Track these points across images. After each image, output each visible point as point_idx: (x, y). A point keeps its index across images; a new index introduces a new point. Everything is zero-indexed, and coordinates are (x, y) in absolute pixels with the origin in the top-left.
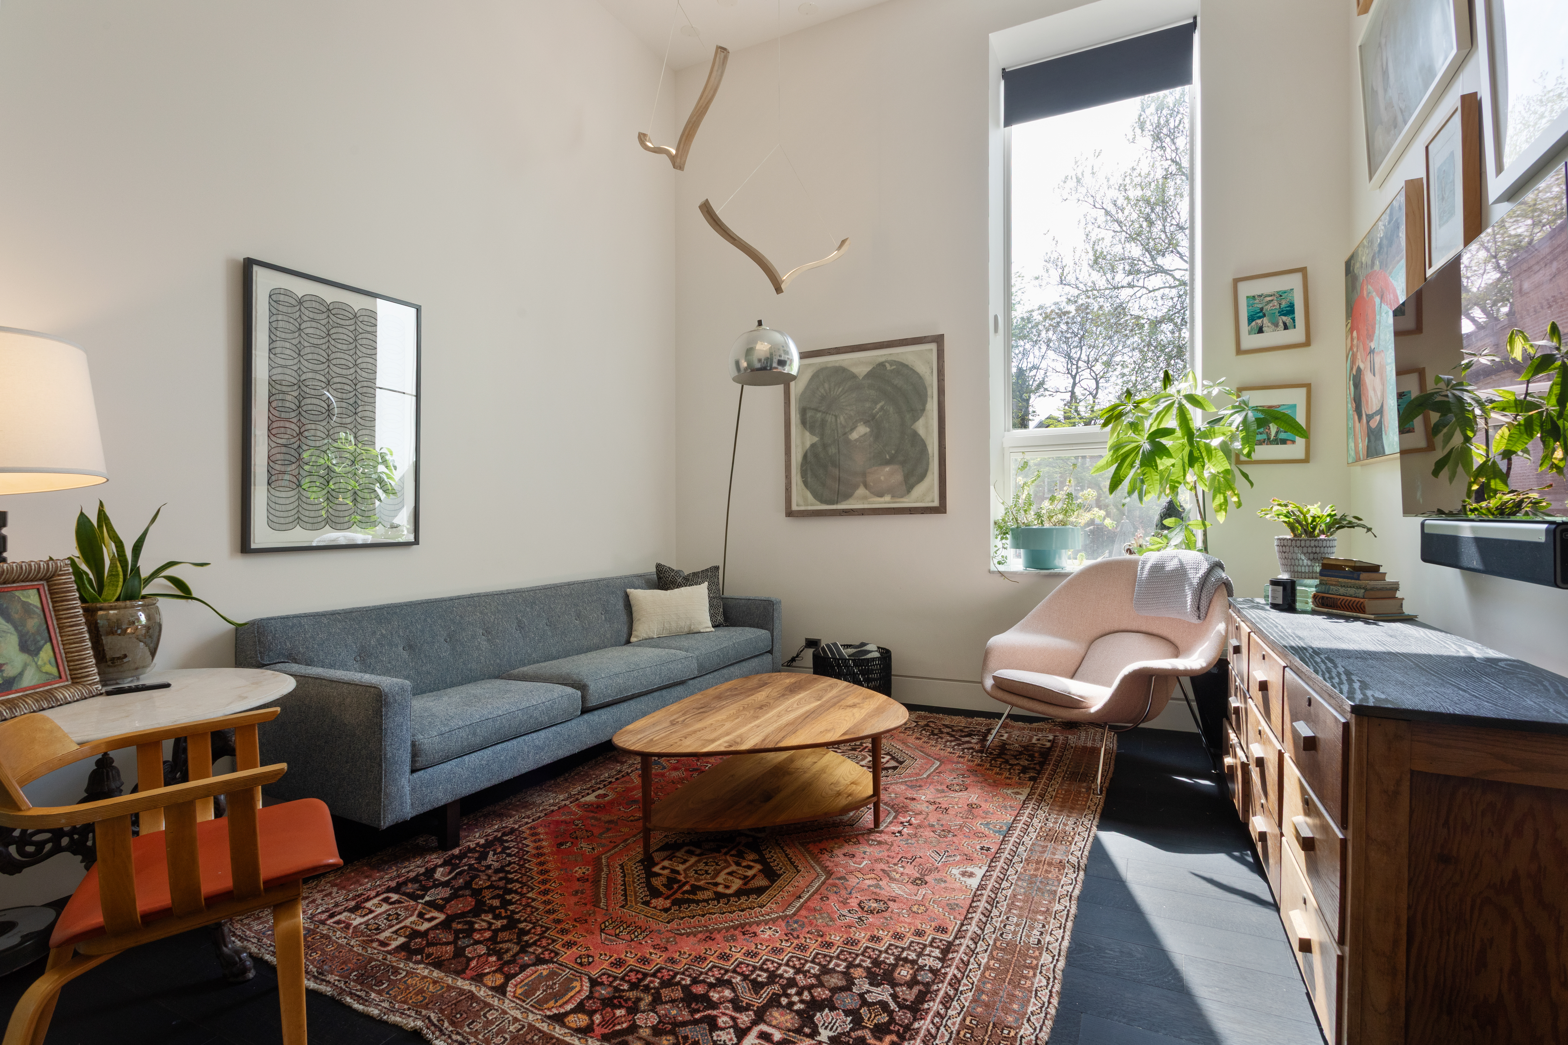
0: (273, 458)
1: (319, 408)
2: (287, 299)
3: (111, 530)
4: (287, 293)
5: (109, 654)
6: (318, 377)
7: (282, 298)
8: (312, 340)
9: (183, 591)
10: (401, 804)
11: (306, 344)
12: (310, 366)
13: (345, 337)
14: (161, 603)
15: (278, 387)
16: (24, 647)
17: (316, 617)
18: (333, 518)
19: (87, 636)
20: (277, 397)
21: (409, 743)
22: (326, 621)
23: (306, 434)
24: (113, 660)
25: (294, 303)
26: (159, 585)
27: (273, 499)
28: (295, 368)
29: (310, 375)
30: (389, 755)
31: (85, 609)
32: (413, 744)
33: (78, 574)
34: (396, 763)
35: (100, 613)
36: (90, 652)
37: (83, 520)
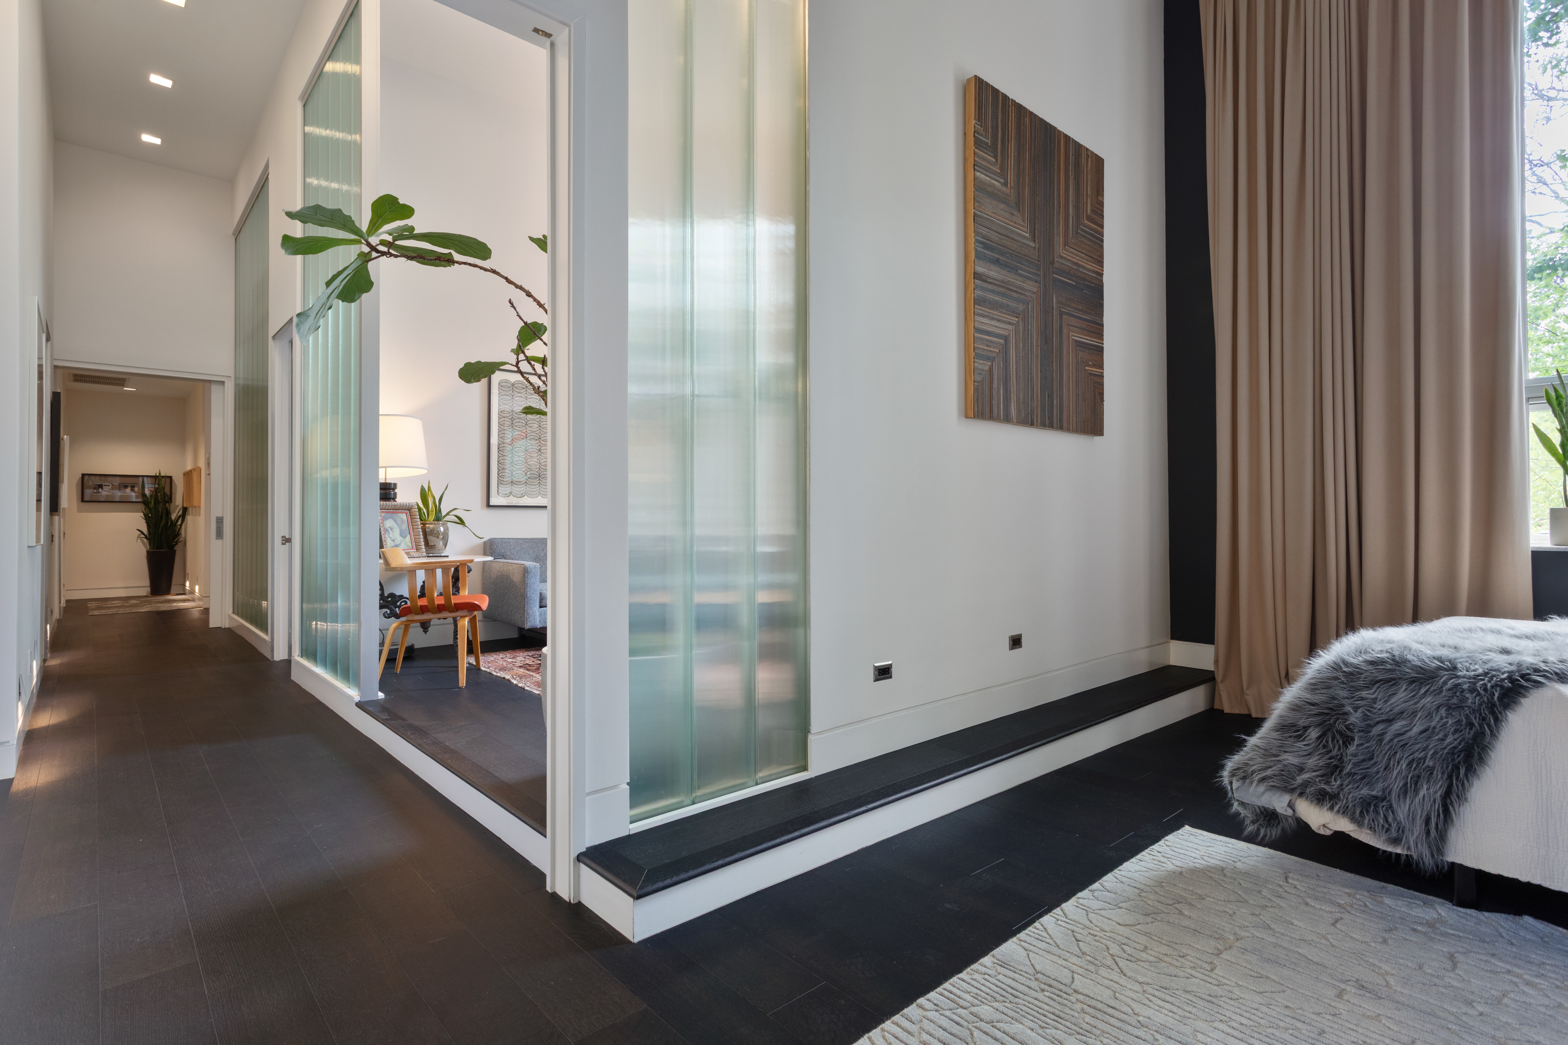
0: (500, 462)
1: (522, 437)
2: (506, 384)
3: (431, 492)
4: (507, 381)
5: (431, 544)
6: (521, 421)
7: (504, 384)
8: (518, 403)
9: (461, 522)
10: (534, 619)
11: (516, 405)
12: (517, 416)
13: (535, 400)
14: (449, 524)
15: (502, 427)
16: (401, 535)
17: (517, 540)
18: (528, 492)
19: (421, 533)
20: (502, 432)
21: (538, 592)
22: (521, 542)
23: (515, 450)
24: (431, 546)
25: (510, 385)
26: (451, 518)
27: (500, 481)
28: (510, 417)
29: (517, 420)
30: (528, 595)
31: (421, 524)
32: (541, 594)
33: (420, 509)
34: (532, 600)
35: (427, 525)
36: (422, 540)
37: (423, 489)
